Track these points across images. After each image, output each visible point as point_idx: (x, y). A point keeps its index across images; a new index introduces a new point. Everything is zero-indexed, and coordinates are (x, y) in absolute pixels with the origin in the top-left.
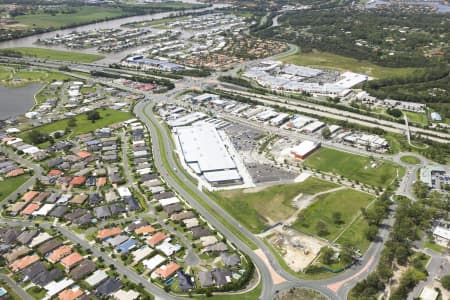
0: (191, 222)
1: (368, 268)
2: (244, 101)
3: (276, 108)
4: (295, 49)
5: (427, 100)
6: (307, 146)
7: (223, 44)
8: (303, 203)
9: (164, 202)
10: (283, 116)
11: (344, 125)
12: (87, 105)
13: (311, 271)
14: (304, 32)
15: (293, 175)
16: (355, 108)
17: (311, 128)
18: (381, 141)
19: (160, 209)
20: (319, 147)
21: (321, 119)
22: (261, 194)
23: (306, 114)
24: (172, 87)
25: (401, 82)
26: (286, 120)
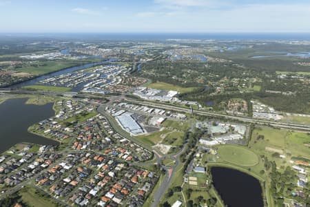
0: (132, 145)
1: (183, 150)
2: (137, 105)
3: (149, 107)
4: (150, 81)
5: (198, 100)
6: (161, 120)
7: (120, 80)
8: (163, 137)
9: (121, 141)
10: (152, 109)
11: (172, 111)
12: (78, 110)
13: (169, 153)
14: (152, 73)
15: (158, 129)
16: (175, 104)
17: (161, 113)
18: (184, 116)
19: (121, 143)
20: (165, 119)
21: (164, 109)
22: (150, 135)
23: (159, 108)
24: (108, 101)
25: (189, 93)
26: (153, 111)
